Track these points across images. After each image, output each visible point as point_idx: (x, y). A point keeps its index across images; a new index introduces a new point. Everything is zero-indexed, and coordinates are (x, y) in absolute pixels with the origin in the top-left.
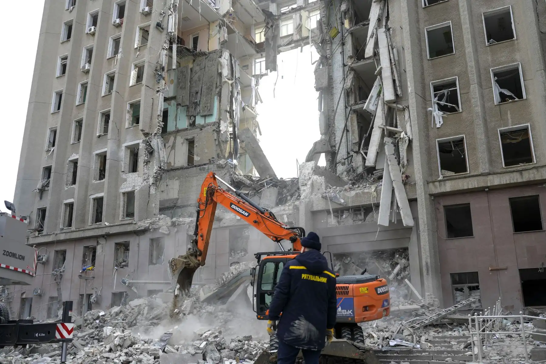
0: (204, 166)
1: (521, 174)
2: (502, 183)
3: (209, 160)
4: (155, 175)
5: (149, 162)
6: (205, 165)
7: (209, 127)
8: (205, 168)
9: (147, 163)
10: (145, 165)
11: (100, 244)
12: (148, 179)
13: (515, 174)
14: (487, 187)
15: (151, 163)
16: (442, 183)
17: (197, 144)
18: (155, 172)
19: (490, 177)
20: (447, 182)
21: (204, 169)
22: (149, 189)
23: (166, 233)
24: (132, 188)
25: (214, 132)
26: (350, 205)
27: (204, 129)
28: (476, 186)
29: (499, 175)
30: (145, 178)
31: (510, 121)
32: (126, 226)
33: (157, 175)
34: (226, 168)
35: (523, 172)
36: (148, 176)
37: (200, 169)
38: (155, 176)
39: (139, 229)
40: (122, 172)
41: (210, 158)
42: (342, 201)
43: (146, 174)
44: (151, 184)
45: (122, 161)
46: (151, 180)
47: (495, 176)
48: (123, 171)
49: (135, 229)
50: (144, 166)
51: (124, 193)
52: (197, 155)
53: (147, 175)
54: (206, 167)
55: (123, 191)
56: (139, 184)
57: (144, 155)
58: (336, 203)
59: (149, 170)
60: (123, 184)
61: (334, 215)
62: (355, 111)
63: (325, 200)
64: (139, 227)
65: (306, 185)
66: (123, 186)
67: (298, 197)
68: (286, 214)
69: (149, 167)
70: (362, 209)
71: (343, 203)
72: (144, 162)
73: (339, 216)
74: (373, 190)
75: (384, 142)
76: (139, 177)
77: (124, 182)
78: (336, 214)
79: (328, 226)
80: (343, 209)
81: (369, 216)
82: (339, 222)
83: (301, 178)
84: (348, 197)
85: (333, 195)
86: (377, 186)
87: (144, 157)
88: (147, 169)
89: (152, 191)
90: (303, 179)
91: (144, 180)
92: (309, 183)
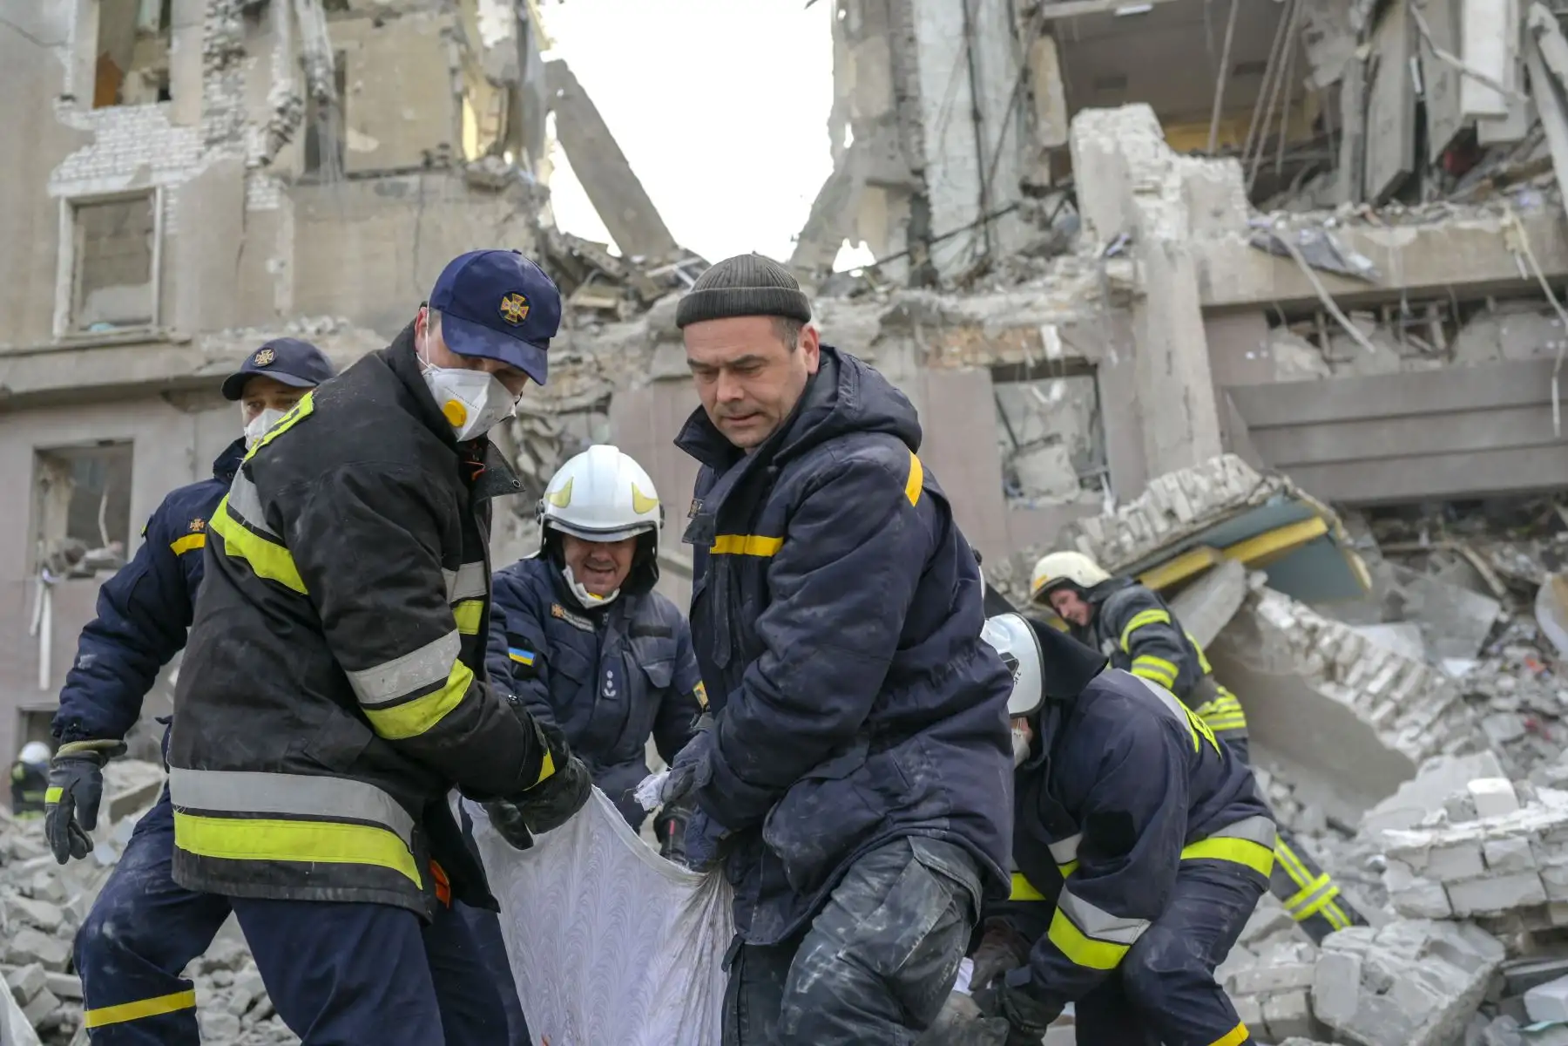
0: (402, 179)
3: (426, 153)
4: (276, 117)
5: (241, 53)
6: (402, 172)
7: (422, 16)
8: (406, 185)
9: (225, 61)
10: (217, 67)
12: (234, 136)
15: (251, 63)
17: (359, 84)
18: (280, 103)
21: (400, 190)
22: (247, 188)
24: (129, 178)
25: (448, 39)
26: (1396, 282)
27: (392, 25)
30: (216, 134)
32: (125, 353)
34: (508, 192)
36: (238, 123)
37: (380, 191)
39: (204, 373)
40: (65, 98)
41: (432, 146)
42: (1362, 263)
43: (222, 112)
44: (253, 162)
45: (63, 44)
46: (256, 143)
48: (68, 91)
49: (184, 371)
50: (208, 74)
51: (77, 206)
52: (364, 130)
53: (227, 118)
54: (413, 180)
55: (76, 190)
56: (178, 157)
57: (208, 22)
58: (1334, 273)
59: (240, 95)
60: (72, 156)
61: (1298, 332)
62: (1048, 28)
63: (1268, 260)
64: (210, 362)
65: (1156, 191)
66: (68, 167)
67: (1118, 246)
68: (1051, 322)
69: (242, 83)
70: (1433, 310)
71: (1369, 271)
72: (208, 56)
73: (1324, 337)
74: (1507, 219)
75: (1533, 22)
76: (175, 125)
77: (78, 149)
78: (1306, 326)
79: (1279, 378)
80: (1348, 304)
81: (1474, 341)
82: (1329, 362)
83: (1132, 160)
84: (1383, 251)
85: (1308, 236)
86: (1518, 209)
87: (208, 28)
88: (226, 90)
89: (264, 198)
90: (1140, 163)
91: (210, 142)
92: (1174, 181)
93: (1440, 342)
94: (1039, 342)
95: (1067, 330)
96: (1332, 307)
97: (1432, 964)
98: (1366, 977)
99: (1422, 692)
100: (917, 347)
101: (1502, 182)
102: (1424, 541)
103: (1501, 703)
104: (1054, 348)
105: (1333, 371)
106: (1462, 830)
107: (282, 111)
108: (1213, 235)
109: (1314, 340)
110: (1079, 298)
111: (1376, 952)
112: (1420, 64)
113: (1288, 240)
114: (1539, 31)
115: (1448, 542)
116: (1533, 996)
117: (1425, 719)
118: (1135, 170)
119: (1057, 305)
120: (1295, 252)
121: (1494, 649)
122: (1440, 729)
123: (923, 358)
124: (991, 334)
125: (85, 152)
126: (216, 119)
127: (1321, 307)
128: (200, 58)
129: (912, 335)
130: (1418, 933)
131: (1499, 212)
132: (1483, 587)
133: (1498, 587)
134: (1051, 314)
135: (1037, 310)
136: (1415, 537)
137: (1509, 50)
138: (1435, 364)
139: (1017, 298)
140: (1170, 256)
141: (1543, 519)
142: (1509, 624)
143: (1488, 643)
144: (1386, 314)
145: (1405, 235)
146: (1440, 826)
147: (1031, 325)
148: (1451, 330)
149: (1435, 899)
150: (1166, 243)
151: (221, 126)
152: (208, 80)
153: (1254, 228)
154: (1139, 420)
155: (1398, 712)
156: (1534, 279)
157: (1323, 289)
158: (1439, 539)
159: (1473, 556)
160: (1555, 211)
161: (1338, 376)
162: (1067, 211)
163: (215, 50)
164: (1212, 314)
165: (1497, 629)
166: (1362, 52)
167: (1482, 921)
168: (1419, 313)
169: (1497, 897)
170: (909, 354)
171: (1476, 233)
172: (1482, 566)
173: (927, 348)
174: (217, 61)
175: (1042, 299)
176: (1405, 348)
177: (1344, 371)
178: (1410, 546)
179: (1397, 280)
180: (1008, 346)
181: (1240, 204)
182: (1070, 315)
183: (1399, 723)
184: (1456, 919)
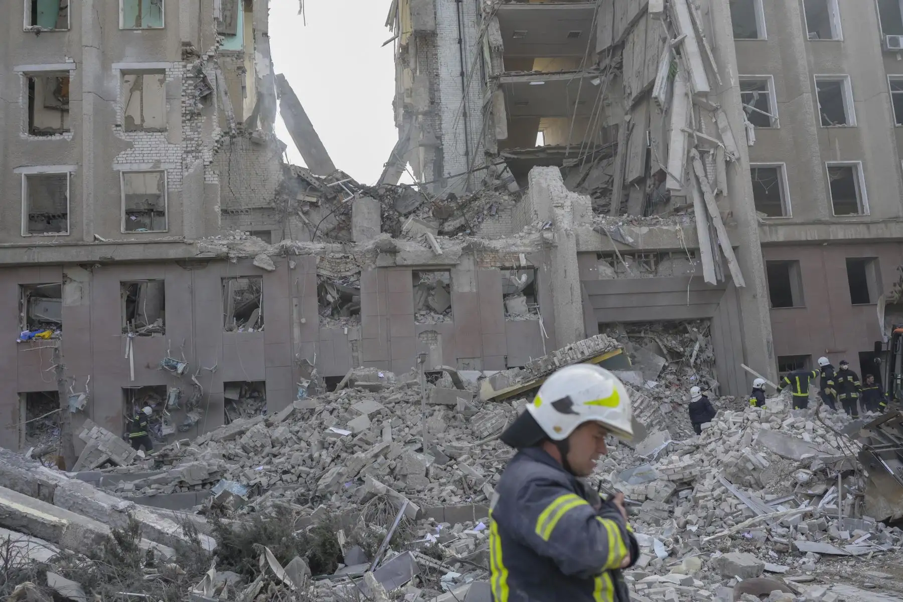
1: (868, 228)
2: (847, 237)
4: (215, 144)
5: (199, 114)
7: (227, 59)
9: (192, 117)
10: (189, 120)
11: (71, 280)
12: (197, 151)
13: (861, 226)
14: (825, 241)
15: (204, 119)
16: (773, 228)
18: (216, 138)
19: (833, 227)
20: (779, 227)
22: (204, 174)
23: (269, 268)
24: (151, 165)
28: (817, 238)
29: (843, 226)
30: (189, 149)
31: (838, 153)
33: (219, 146)
35: (871, 226)
36: (198, 145)
38: (216, 148)
39: (199, 256)
40: (117, 126)
42: (630, 240)
43: (192, 139)
44: (207, 163)
45: (114, 101)
46: (207, 155)
47: (838, 226)
48: (119, 123)
50: (184, 122)
53: (194, 143)
55: (126, 168)
56: (172, 158)
57: (183, 99)
58: (620, 242)
59: (199, 134)
60: (123, 152)
61: (606, 261)
62: (501, 86)
63: (599, 235)
64: (201, 252)
65: (562, 206)
66: (121, 157)
67: (547, 226)
68: (523, 253)
69: (200, 127)
70: (652, 256)
71: (632, 243)
72: (184, 115)
73: (615, 263)
74: (678, 227)
75: (692, 155)
76: (169, 143)
77: (125, 150)
78: (610, 259)
79: (600, 278)
80: (623, 254)
81: (664, 267)
82: (616, 273)
83: (554, 194)
84: (637, 235)
85: (613, 228)
86: (681, 223)
87: (183, 102)
88: (192, 130)
89: (212, 179)
90: (557, 196)
91: (187, 152)
92: (568, 203)
93: (653, 268)
94: (518, 259)
95: (528, 255)
96: (618, 253)
97: (666, 488)
98: (656, 491)
99: (648, 406)
100: (474, 260)
101: (677, 210)
102: (642, 335)
103: (666, 400)
104: (523, 263)
105: (618, 276)
106: (671, 466)
107: (217, 141)
108: (581, 225)
109: (612, 264)
110: (532, 243)
111: (658, 487)
112: (649, 133)
113: (606, 228)
114: (693, 158)
115: (650, 335)
116: (680, 493)
117: (649, 414)
118: (556, 198)
119: (525, 245)
120: (608, 234)
121: (663, 375)
122: (652, 417)
123: (476, 263)
124: (501, 255)
125: (129, 151)
126: (189, 142)
127: (615, 252)
128: (181, 115)
129: (473, 255)
130: (663, 484)
131: (675, 224)
132: (661, 354)
133: (665, 352)
134: (522, 249)
135: (517, 246)
136: (640, 332)
137: (683, 166)
138: (651, 276)
139: (511, 241)
140: (568, 235)
141: (681, 328)
142: (668, 366)
143: (661, 373)
144: (636, 256)
145: (645, 230)
146: (667, 465)
147: (516, 253)
148: (656, 264)
149: (666, 478)
150: (566, 230)
151: (192, 146)
152: (184, 124)
153: (594, 222)
154: (552, 291)
155: (641, 412)
156: (684, 249)
157: (616, 248)
158: (647, 334)
159: (658, 340)
160: (693, 224)
161: (620, 278)
162: (508, 172)
163: (187, 112)
164: (579, 253)
165: (665, 368)
166: (627, 118)
167: (673, 481)
168: (646, 256)
169: (675, 477)
170: (471, 262)
171: (668, 231)
172: (660, 344)
173: (478, 260)
174: (188, 117)
175: (519, 242)
176: (642, 269)
177: (622, 276)
178: (638, 335)
179: (641, 246)
180: (507, 260)
181: (590, 212)
182: (529, 249)
183: (641, 415)
184: (669, 481)
